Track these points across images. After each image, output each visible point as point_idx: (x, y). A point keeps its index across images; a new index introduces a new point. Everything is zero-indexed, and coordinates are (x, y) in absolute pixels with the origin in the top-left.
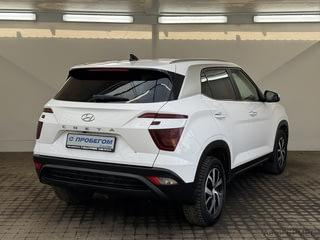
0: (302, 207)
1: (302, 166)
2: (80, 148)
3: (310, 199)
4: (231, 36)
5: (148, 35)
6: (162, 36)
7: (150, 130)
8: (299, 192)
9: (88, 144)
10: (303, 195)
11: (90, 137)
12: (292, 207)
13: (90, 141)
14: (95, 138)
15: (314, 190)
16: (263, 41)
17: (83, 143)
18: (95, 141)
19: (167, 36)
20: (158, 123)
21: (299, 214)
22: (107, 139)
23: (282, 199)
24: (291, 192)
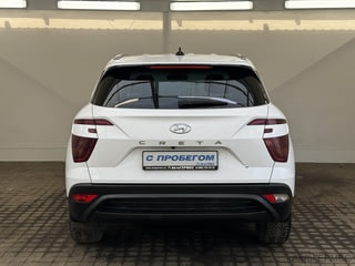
0: (324, 238)
1: (338, 182)
2: (167, 168)
3: (337, 227)
4: (257, 25)
5: (158, 25)
6: (174, 25)
7: (264, 140)
8: (327, 217)
9: (178, 163)
10: (331, 220)
11: (179, 154)
12: (312, 237)
13: (181, 158)
14: (186, 154)
15: (345, 214)
16: (296, 31)
17: (169, 163)
18: (188, 158)
19: (180, 25)
20: (270, 131)
21: (319, 247)
22: (206, 154)
23: (303, 227)
24: (317, 217)
